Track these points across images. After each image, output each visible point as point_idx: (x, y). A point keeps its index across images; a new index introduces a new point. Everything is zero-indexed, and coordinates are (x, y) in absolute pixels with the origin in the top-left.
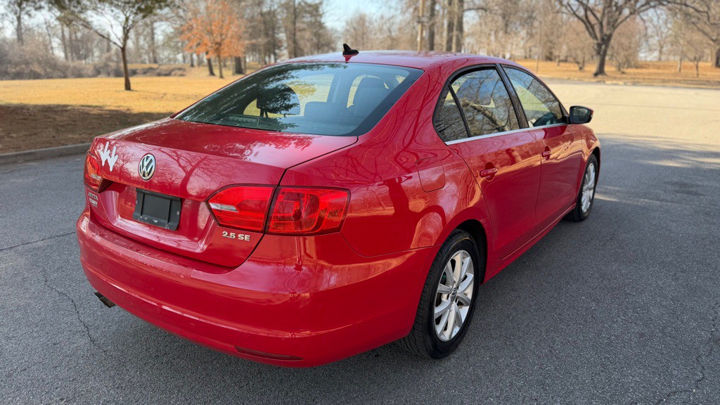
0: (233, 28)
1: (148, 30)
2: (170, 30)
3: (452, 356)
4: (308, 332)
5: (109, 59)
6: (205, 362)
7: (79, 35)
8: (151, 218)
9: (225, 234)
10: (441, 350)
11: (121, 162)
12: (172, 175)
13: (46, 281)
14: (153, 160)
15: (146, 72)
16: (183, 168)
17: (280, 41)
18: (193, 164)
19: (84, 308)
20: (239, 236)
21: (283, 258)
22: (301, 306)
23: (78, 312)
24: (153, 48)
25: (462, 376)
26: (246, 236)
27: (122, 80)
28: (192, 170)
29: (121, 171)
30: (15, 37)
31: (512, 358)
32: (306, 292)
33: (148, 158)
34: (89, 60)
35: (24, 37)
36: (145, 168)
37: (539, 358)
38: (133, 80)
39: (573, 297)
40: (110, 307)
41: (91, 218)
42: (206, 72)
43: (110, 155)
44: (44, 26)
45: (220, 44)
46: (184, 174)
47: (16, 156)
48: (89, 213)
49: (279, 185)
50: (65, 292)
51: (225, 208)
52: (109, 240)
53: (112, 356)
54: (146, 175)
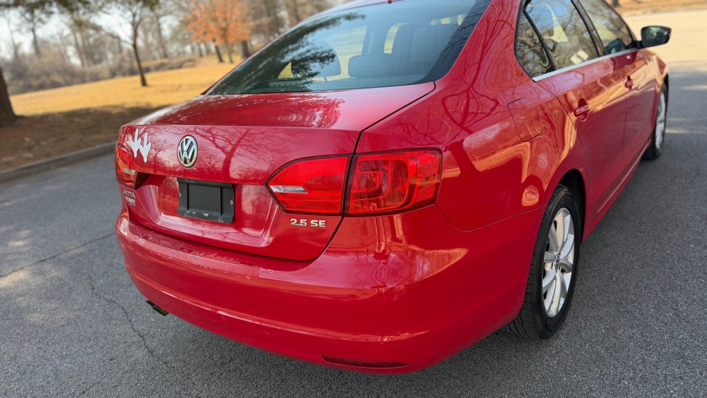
0: (237, 12)
1: (155, 26)
2: (176, 23)
3: (559, 332)
4: (407, 334)
5: (122, 60)
6: (276, 365)
7: (91, 40)
8: (200, 211)
9: (294, 221)
10: (549, 328)
11: (154, 152)
12: (210, 158)
13: (93, 289)
14: (194, 142)
15: (159, 68)
16: (222, 149)
17: (283, 20)
18: (233, 143)
19: (136, 315)
20: (312, 222)
21: (364, 246)
22: (395, 299)
23: (130, 321)
24: (162, 43)
25: (579, 356)
26: (320, 222)
27: (137, 78)
28: (233, 150)
29: (155, 162)
30: (33, 51)
31: (632, 328)
32: (400, 284)
33: (187, 140)
34: (104, 64)
35: (42, 50)
36: (185, 153)
37: (666, 324)
38: (148, 76)
39: (679, 246)
40: (164, 315)
41: (130, 219)
42: (215, 60)
43: (142, 144)
44: (58, 37)
45: (225, 29)
46: (223, 156)
47: (48, 163)
48: (127, 214)
49: (354, 153)
50: (114, 299)
51: (290, 189)
52: (154, 242)
53: (174, 367)
54: (188, 162)
